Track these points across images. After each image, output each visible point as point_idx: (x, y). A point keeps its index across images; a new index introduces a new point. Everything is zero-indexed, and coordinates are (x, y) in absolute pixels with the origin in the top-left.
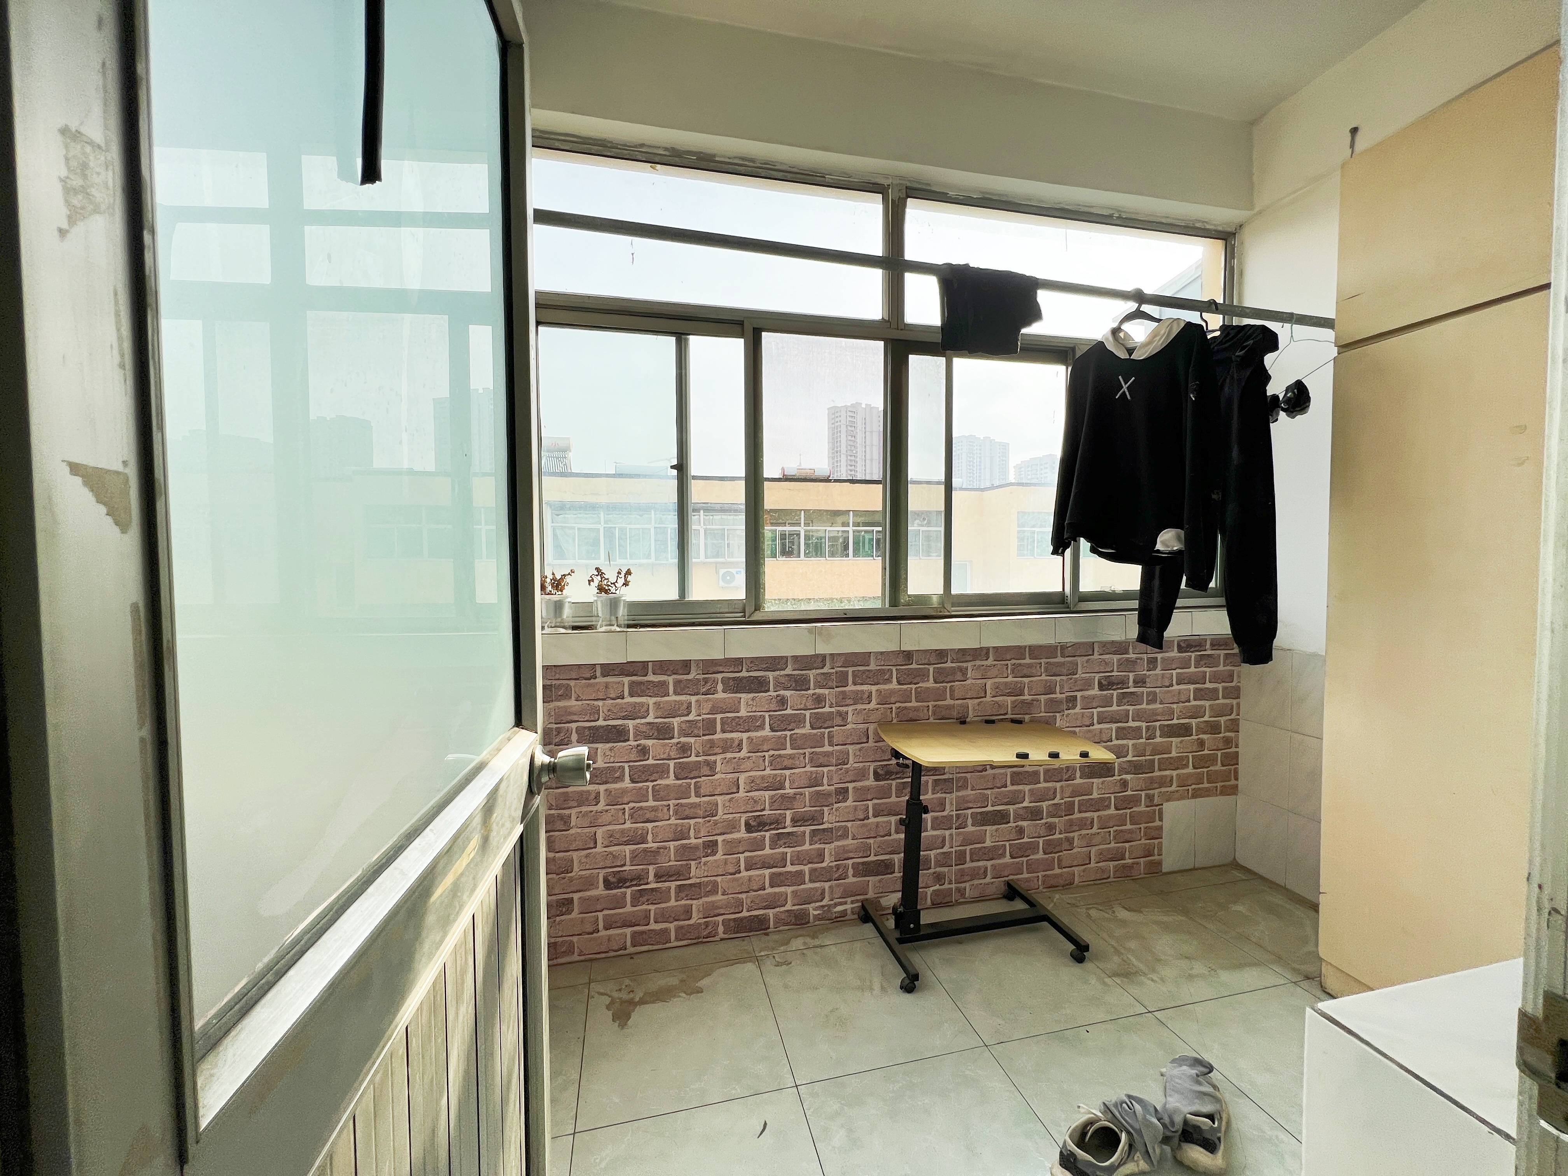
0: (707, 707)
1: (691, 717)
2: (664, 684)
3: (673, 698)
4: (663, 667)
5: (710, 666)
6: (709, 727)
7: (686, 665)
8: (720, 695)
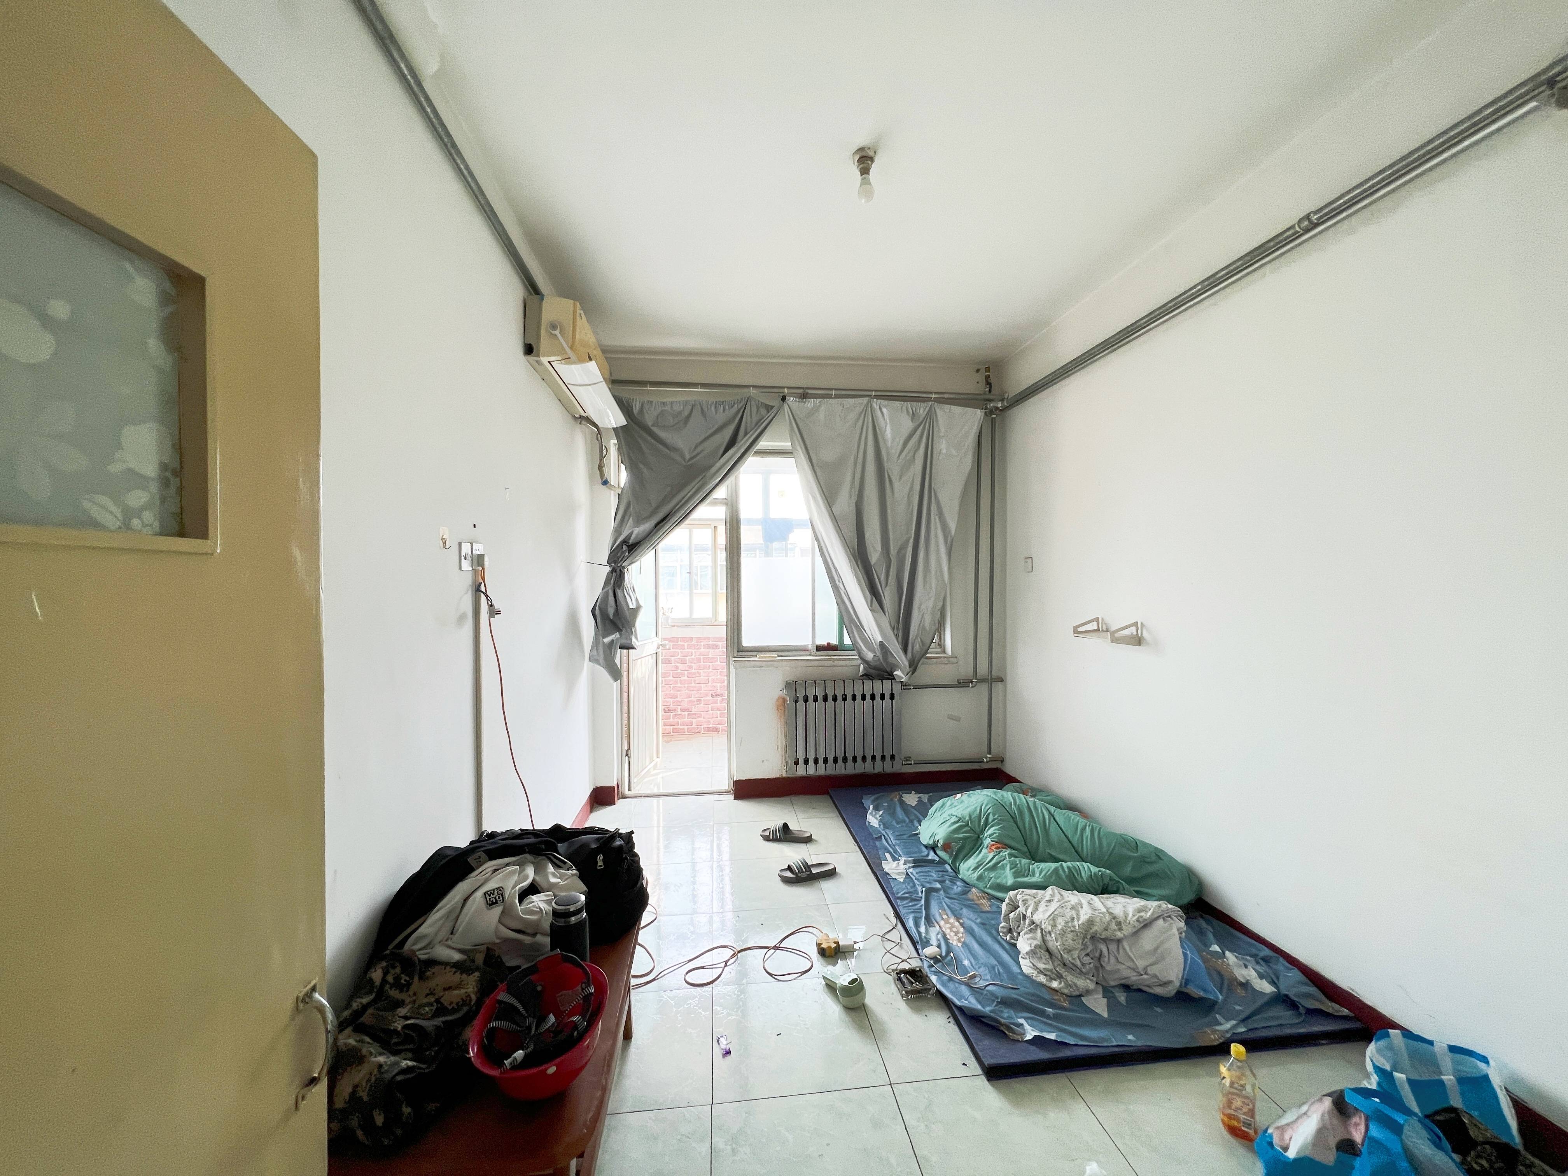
0: (698, 654)
1: (693, 657)
2: (684, 645)
3: (686, 650)
4: (684, 639)
5: (699, 640)
6: (699, 660)
7: (691, 639)
8: (702, 650)
